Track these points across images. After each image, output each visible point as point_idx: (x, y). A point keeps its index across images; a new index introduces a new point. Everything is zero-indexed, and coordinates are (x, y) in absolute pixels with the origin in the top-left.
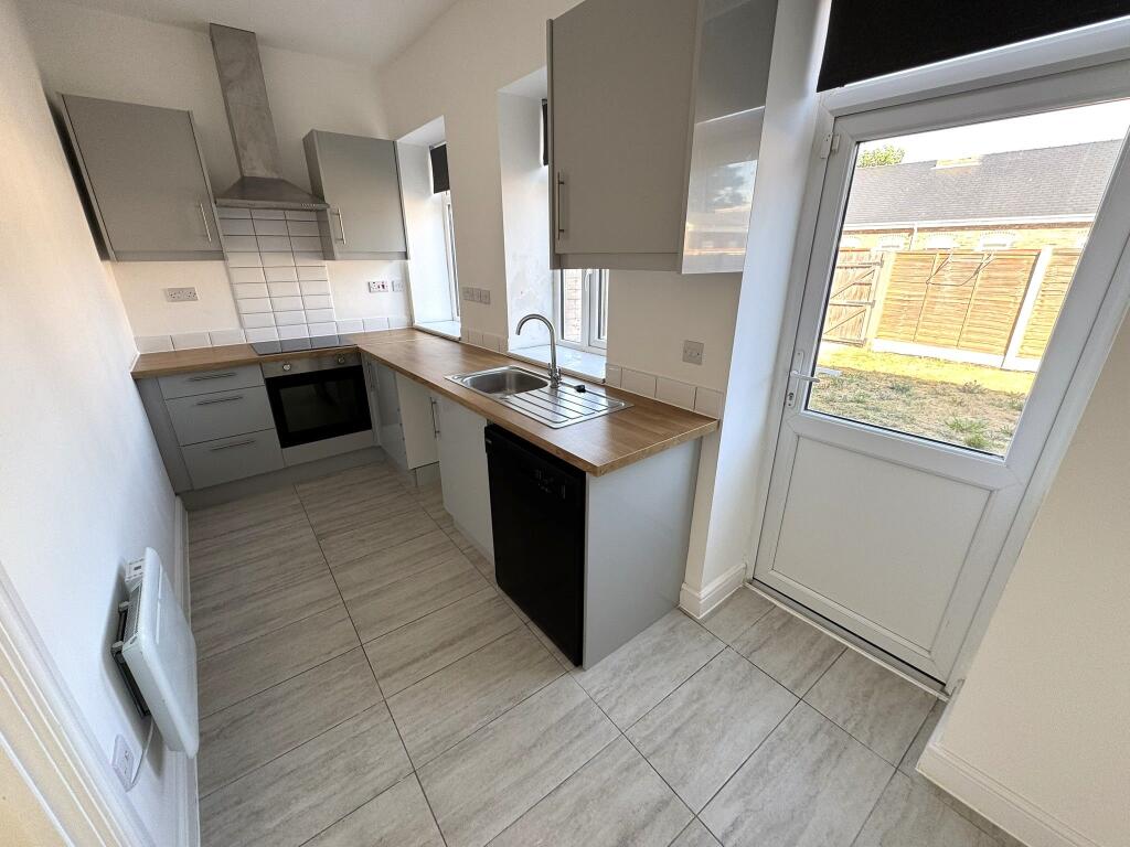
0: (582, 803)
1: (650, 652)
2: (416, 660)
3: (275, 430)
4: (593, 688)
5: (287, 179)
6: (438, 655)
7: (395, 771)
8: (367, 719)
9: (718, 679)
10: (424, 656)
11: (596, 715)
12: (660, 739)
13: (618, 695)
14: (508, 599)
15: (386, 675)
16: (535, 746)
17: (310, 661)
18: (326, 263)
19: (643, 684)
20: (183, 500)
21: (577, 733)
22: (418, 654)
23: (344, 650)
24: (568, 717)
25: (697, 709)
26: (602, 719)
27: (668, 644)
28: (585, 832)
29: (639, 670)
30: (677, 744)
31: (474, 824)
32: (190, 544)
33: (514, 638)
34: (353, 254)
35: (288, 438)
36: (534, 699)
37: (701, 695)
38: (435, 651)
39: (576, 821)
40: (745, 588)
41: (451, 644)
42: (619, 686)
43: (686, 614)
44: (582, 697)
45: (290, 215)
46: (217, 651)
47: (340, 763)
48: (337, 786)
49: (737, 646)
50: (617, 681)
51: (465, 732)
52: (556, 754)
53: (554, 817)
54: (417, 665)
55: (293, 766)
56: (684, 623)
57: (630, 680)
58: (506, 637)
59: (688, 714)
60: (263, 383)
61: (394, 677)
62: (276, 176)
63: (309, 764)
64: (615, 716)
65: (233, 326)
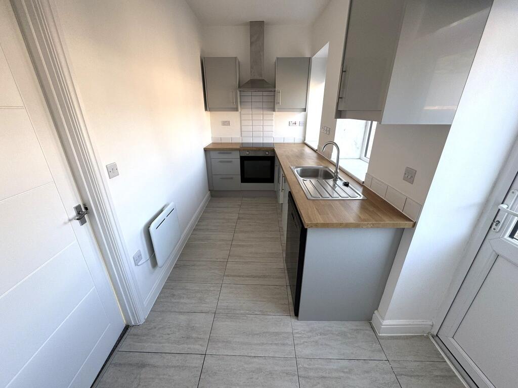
0: (259, 370)
1: (337, 333)
2: (239, 276)
3: (240, 176)
4: (297, 330)
5: (266, 80)
6: (247, 278)
7: (211, 309)
8: (214, 286)
9: (367, 372)
10: (243, 276)
11: (290, 342)
12: (311, 374)
13: (306, 341)
14: (286, 272)
15: (228, 276)
16: (257, 334)
17: (211, 258)
18: (274, 113)
19: (322, 345)
20: (211, 192)
21: (277, 343)
22: (242, 274)
23: (222, 260)
24: (277, 334)
25: (343, 377)
26: (291, 345)
27: (349, 335)
28: (252, 382)
29: (324, 337)
30: (319, 383)
31: (220, 345)
32: (206, 207)
33: (278, 289)
34: (282, 109)
35: (244, 180)
36: (270, 317)
37: (350, 371)
38: (247, 277)
39: (252, 375)
40: (427, 337)
41: (254, 277)
42: (309, 338)
43: (372, 328)
44: (289, 330)
45: (265, 93)
46: (194, 242)
47: (199, 295)
48: (194, 301)
49: (394, 365)
50: (310, 334)
51: (238, 312)
52: (263, 344)
53: (246, 366)
54: (239, 278)
55: (188, 288)
56: (367, 332)
57: (317, 338)
58: (276, 286)
59: (335, 375)
60: (239, 157)
61: (229, 278)
62: (261, 78)
63: (192, 290)
64: (298, 349)
65: (239, 136)
